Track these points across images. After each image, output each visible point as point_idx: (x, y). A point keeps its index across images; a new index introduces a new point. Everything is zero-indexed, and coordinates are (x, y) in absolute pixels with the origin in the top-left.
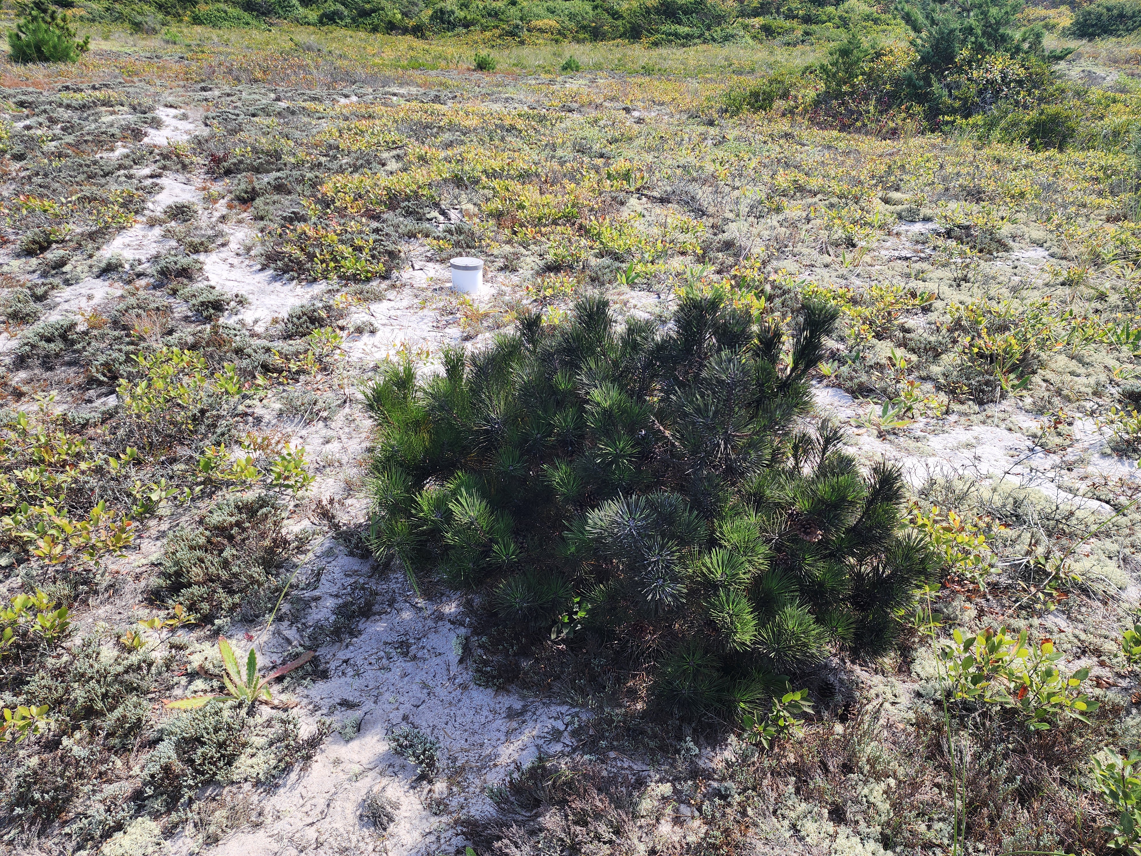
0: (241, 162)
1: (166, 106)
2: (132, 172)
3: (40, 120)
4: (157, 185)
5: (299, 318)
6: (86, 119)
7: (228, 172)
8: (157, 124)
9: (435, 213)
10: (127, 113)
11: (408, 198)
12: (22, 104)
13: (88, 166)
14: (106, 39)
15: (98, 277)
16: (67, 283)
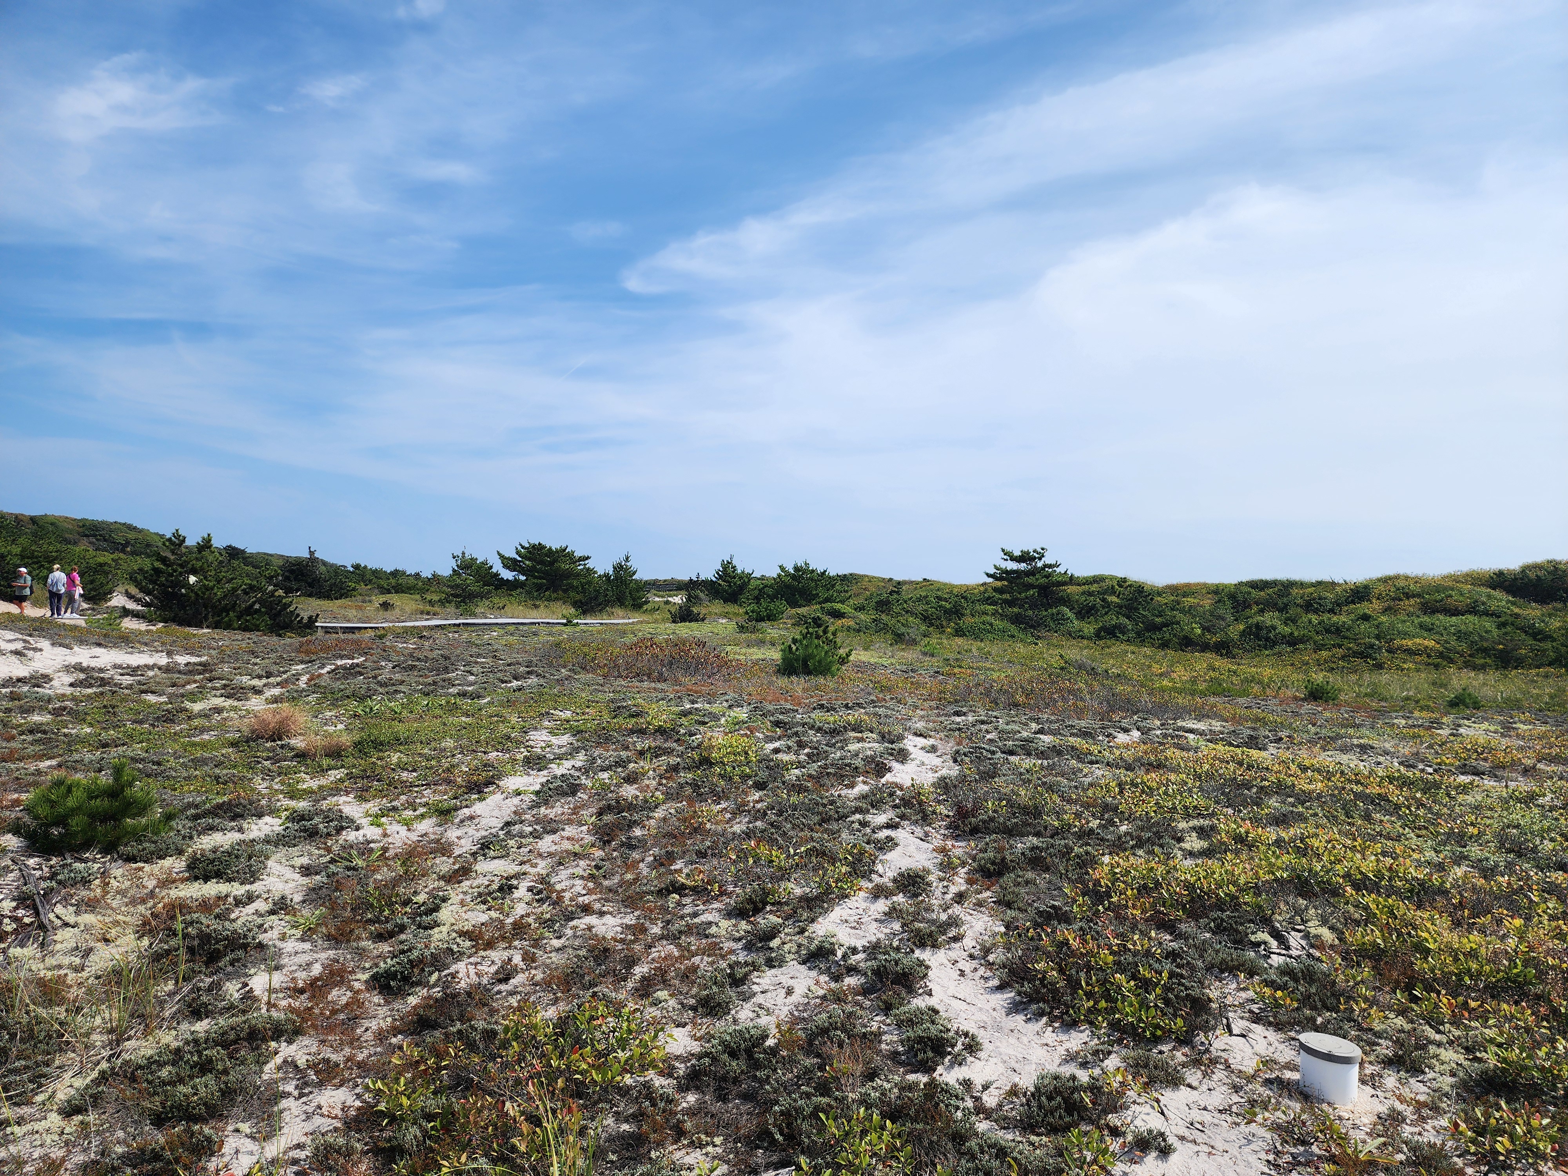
0: (992, 819)
1: (916, 734)
2: (869, 817)
3: (790, 743)
4: (892, 839)
5: (1050, 1098)
6: (833, 745)
7: (974, 831)
8: (902, 756)
9: (1263, 936)
10: (874, 741)
11: (1220, 905)
12: (777, 724)
13: (825, 806)
14: (866, 649)
15: (804, 963)
16: (770, 963)
